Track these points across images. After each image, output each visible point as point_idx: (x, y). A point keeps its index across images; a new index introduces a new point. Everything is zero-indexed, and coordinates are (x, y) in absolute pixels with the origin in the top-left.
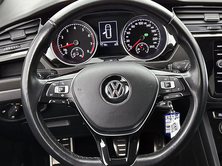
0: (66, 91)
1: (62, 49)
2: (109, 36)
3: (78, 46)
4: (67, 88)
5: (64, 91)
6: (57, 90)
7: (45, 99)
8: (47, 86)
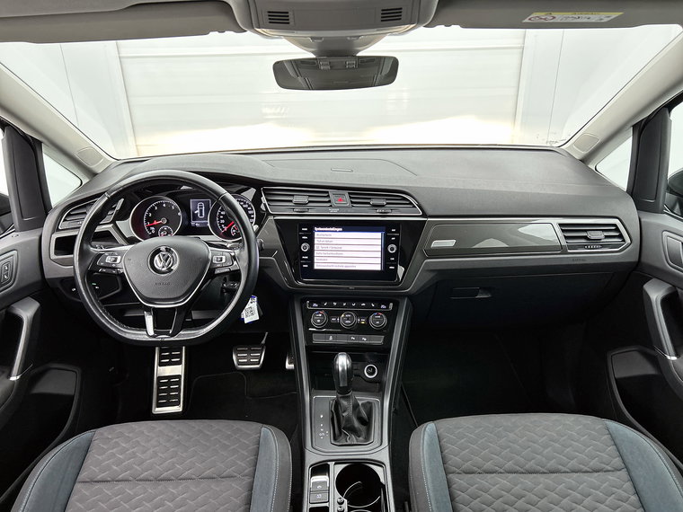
0: (118, 261)
1: (148, 228)
2: (201, 215)
3: (166, 224)
4: (119, 258)
5: (115, 261)
6: (109, 260)
7: (95, 267)
8: (99, 255)
